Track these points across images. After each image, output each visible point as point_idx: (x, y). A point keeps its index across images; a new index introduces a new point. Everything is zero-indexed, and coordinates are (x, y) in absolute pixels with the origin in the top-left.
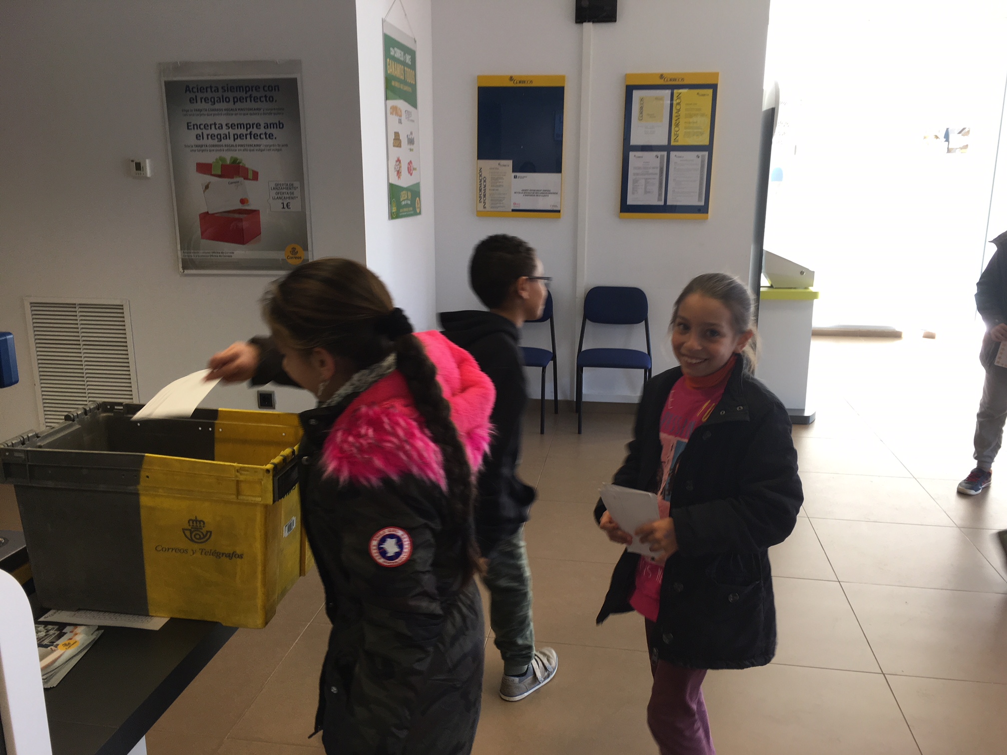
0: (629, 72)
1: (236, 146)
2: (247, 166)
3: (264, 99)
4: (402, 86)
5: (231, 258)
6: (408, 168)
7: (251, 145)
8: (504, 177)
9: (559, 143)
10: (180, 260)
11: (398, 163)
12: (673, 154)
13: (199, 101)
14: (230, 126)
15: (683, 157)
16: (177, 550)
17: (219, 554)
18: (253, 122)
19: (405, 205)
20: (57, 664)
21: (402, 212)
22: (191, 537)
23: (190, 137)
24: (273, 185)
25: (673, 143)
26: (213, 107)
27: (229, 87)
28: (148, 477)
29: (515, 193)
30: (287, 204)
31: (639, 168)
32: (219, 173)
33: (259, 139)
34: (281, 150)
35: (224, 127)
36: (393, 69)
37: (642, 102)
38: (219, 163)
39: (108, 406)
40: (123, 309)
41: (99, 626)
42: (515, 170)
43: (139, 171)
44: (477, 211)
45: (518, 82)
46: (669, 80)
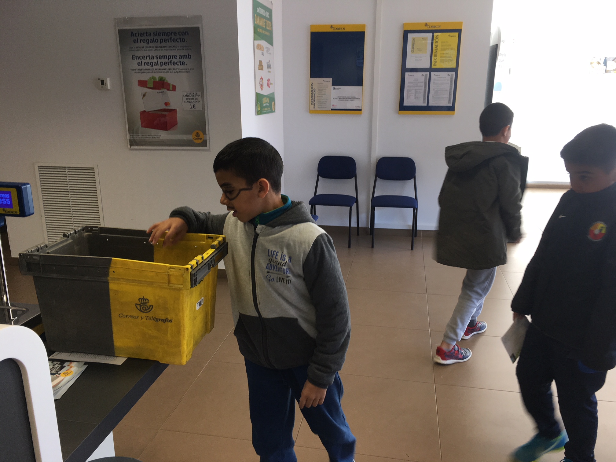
0: (405, 22)
1: (162, 69)
2: (168, 82)
3: (179, 40)
4: (264, 32)
5: (159, 139)
6: (267, 83)
7: (171, 69)
8: (326, 89)
9: (362, 68)
10: (129, 141)
11: (261, 80)
12: (433, 73)
13: (139, 41)
14: (158, 57)
15: (439, 75)
16: (132, 317)
17: (157, 319)
18: (173, 55)
19: (265, 106)
20: (60, 385)
21: (264, 111)
22: (140, 308)
23: (134, 64)
24: (185, 94)
25: (433, 67)
26: (148, 45)
27: (158, 33)
28: (114, 272)
29: (334, 98)
30: (193, 106)
31: (412, 83)
32: (152, 86)
33: (176, 65)
34: (190, 72)
35: (155, 57)
36: (259, 21)
37: (413, 41)
38: (151, 80)
39: (89, 228)
40: (94, 170)
41: (85, 362)
42: (333, 84)
43: (103, 86)
44: (310, 110)
45: (336, 29)
46: (431, 27)
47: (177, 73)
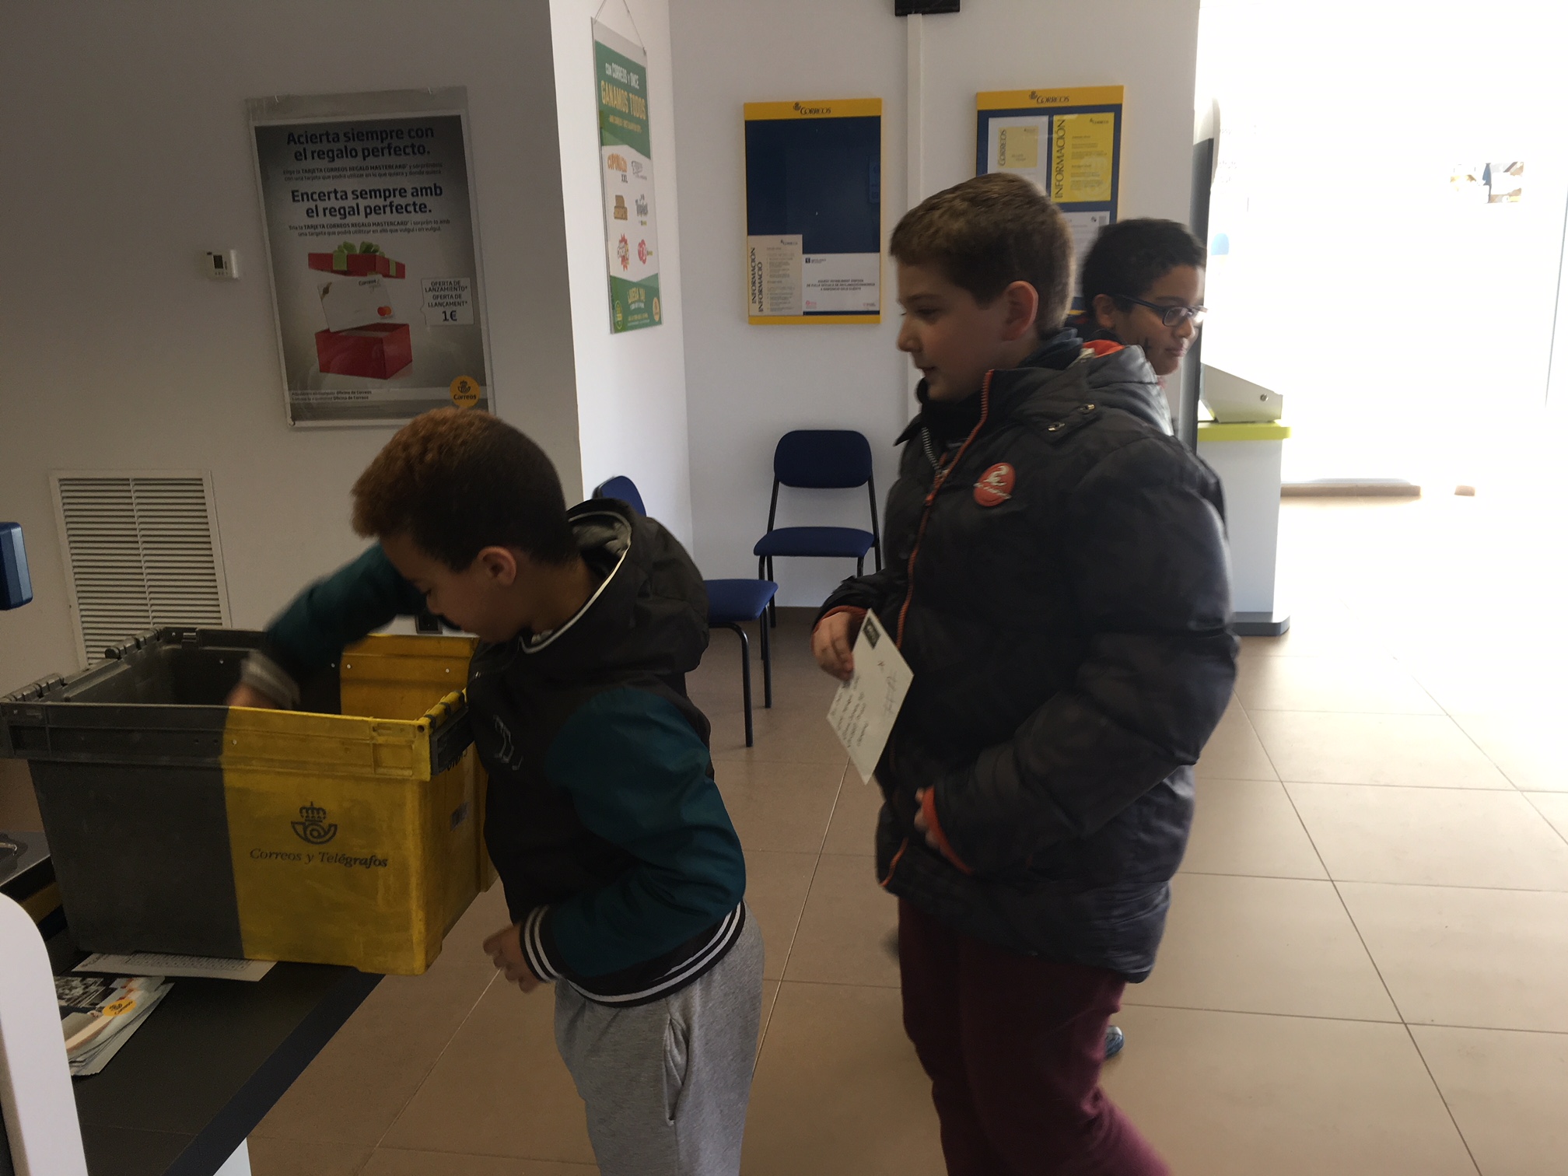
0: (981, 90)
1: (369, 225)
2: (386, 256)
3: (410, 150)
4: (625, 124)
5: (366, 400)
6: (639, 252)
7: (392, 224)
8: (790, 262)
9: (876, 206)
10: (288, 407)
11: (623, 243)
13: (309, 156)
14: (359, 194)
16: (283, 855)
17: (349, 860)
18: (395, 187)
19: (635, 309)
20: (101, 1037)
21: (632, 321)
22: (306, 835)
23: (297, 214)
24: (430, 286)
26: (331, 165)
27: (355, 134)
28: (234, 742)
29: (808, 285)
30: (451, 314)
32: (344, 268)
33: (405, 212)
34: (439, 229)
35: (350, 195)
36: (612, 97)
37: (1003, 137)
38: (343, 252)
39: (174, 634)
40: (202, 485)
41: (166, 977)
42: (807, 249)
43: (218, 270)
44: (749, 316)
45: (808, 111)
46: (1045, 100)
47: (406, 233)
